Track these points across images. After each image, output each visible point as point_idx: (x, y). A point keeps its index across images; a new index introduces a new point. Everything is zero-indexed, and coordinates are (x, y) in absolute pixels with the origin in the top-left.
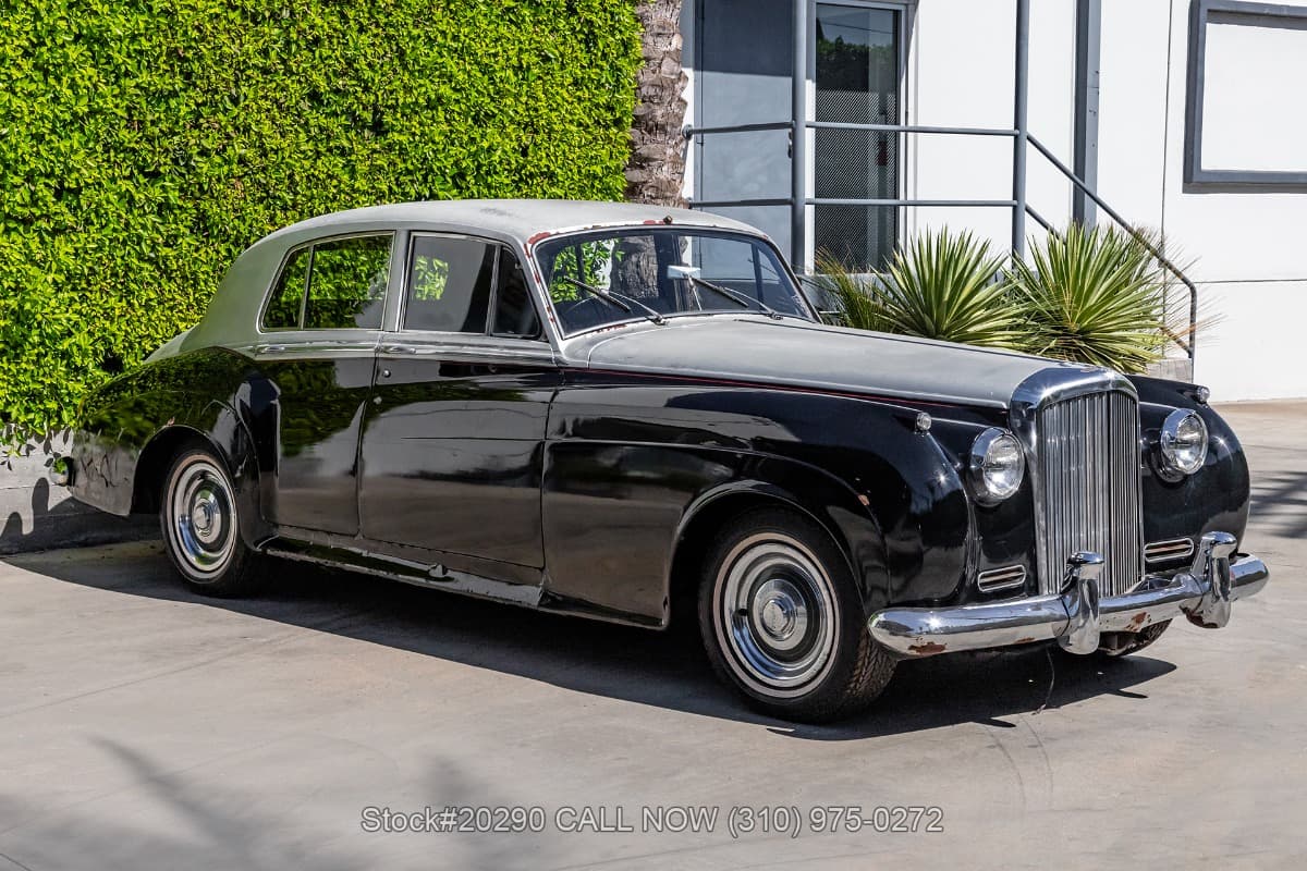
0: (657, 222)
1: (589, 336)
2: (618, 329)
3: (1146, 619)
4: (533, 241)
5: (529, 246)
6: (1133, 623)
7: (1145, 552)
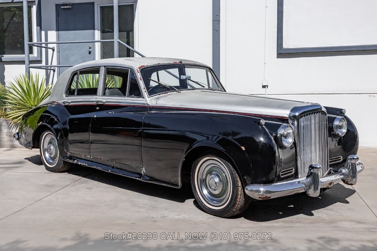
0: (178, 62)
1: (156, 96)
2: (165, 94)
3: (332, 184)
4: (139, 68)
5: (138, 69)
6: (329, 185)
7: (329, 161)
